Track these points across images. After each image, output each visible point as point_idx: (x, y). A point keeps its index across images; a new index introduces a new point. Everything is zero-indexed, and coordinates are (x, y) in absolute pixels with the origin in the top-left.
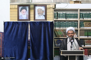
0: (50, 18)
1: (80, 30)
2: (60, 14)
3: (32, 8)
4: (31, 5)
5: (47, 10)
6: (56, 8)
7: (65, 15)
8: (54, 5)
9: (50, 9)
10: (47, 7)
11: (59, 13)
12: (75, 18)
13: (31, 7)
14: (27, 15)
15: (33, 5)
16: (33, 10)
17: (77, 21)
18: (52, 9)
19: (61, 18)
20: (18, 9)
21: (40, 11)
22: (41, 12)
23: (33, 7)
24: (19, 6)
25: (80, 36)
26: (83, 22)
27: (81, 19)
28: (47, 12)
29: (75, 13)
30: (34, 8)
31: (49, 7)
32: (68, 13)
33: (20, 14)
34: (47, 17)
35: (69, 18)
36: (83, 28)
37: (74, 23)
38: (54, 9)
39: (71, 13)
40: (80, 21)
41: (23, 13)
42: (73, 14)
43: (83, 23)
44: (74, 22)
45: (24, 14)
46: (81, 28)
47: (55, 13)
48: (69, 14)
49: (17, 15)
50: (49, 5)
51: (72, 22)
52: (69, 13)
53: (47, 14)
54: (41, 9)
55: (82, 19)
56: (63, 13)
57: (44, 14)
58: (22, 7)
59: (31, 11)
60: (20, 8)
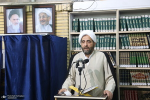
0: (63, 31)
1: (120, 52)
2: (82, 22)
3: (30, 12)
4: (28, 7)
5: (57, 15)
6: (73, 10)
7: (92, 24)
8: (69, 5)
9: (63, 12)
10: (57, 9)
11: (80, 20)
12: (111, 29)
13: (28, 10)
15: (31, 6)
16: (31, 16)
17: (115, 34)
18: (67, 12)
19: (85, 29)
20: (5, 13)
21: (43, 17)
22: (45, 19)
23: (31, 10)
25: (120, 64)
26: (127, 36)
27: (122, 30)
28: (57, 18)
29: (112, 19)
30: (34, 12)
31: (60, 9)
32: (98, 20)
33: (9, 23)
34: (57, 28)
35: (100, 29)
36: (127, 47)
37: (110, 38)
38: (69, 13)
39: (104, 19)
40: (120, 34)
41: (14, 21)
42: (108, 21)
43: (126, 38)
44: (109, 36)
45: (16, 24)
46: (123, 47)
47: (74, 20)
48: (100, 22)
49: (3, 26)
50: (60, 5)
51: (106, 36)
52: (101, 20)
53: (58, 22)
54: (45, 14)
55: (125, 29)
56: (89, 19)
57: (51, 22)
59: (28, 17)
60: (9, 11)
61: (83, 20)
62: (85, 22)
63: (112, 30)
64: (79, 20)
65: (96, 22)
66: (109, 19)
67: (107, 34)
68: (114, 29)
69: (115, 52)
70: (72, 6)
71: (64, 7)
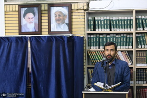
0: (79, 30)
1: (136, 51)
2: (98, 20)
3: (45, 10)
4: (43, 6)
5: (73, 14)
6: (90, 9)
7: (108, 23)
8: (86, 4)
9: (79, 11)
10: (73, 8)
11: (96, 18)
12: (127, 28)
13: (43, 8)
14: (35, 24)
15: (47, 5)
16: (47, 15)
17: (132, 34)
18: (83, 11)
19: (101, 28)
20: (19, 12)
21: (59, 16)
22: (61, 17)
23: (46, 8)
24: (21, 6)
25: (137, 63)
26: (143, 35)
27: (139, 29)
28: (73, 17)
29: (129, 18)
30: (49, 11)
31: (76, 8)
32: (114, 19)
33: (24, 21)
34: (73, 27)
35: (117, 28)
36: (143, 46)
37: (127, 38)
38: (86, 12)
39: (120, 18)
40: (136, 33)
41: (29, 20)
42: (124, 20)
43: (143, 37)
44: (125, 35)
45: (31, 22)
46: (140, 47)
48: (116, 20)
49: (18, 25)
50: (76, 4)
51: (122, 35)
52: (117, 18)
53: (73, 20)
54: (61, 12)
55: (142, 29)
56: (105, 18)
57: (67, 21)
58: (26, 8)
59: (43, 15)
60: (23, 10)
61: (99, 18)
62: (101, 21)
63: (129, 29)
64: (94, 18)
65: (113, 20)
66: (126, 18)
67: (124, 33)
68: (130, 28)
69: (132, 51)
70: (88, 5)
71: (81, 6)
